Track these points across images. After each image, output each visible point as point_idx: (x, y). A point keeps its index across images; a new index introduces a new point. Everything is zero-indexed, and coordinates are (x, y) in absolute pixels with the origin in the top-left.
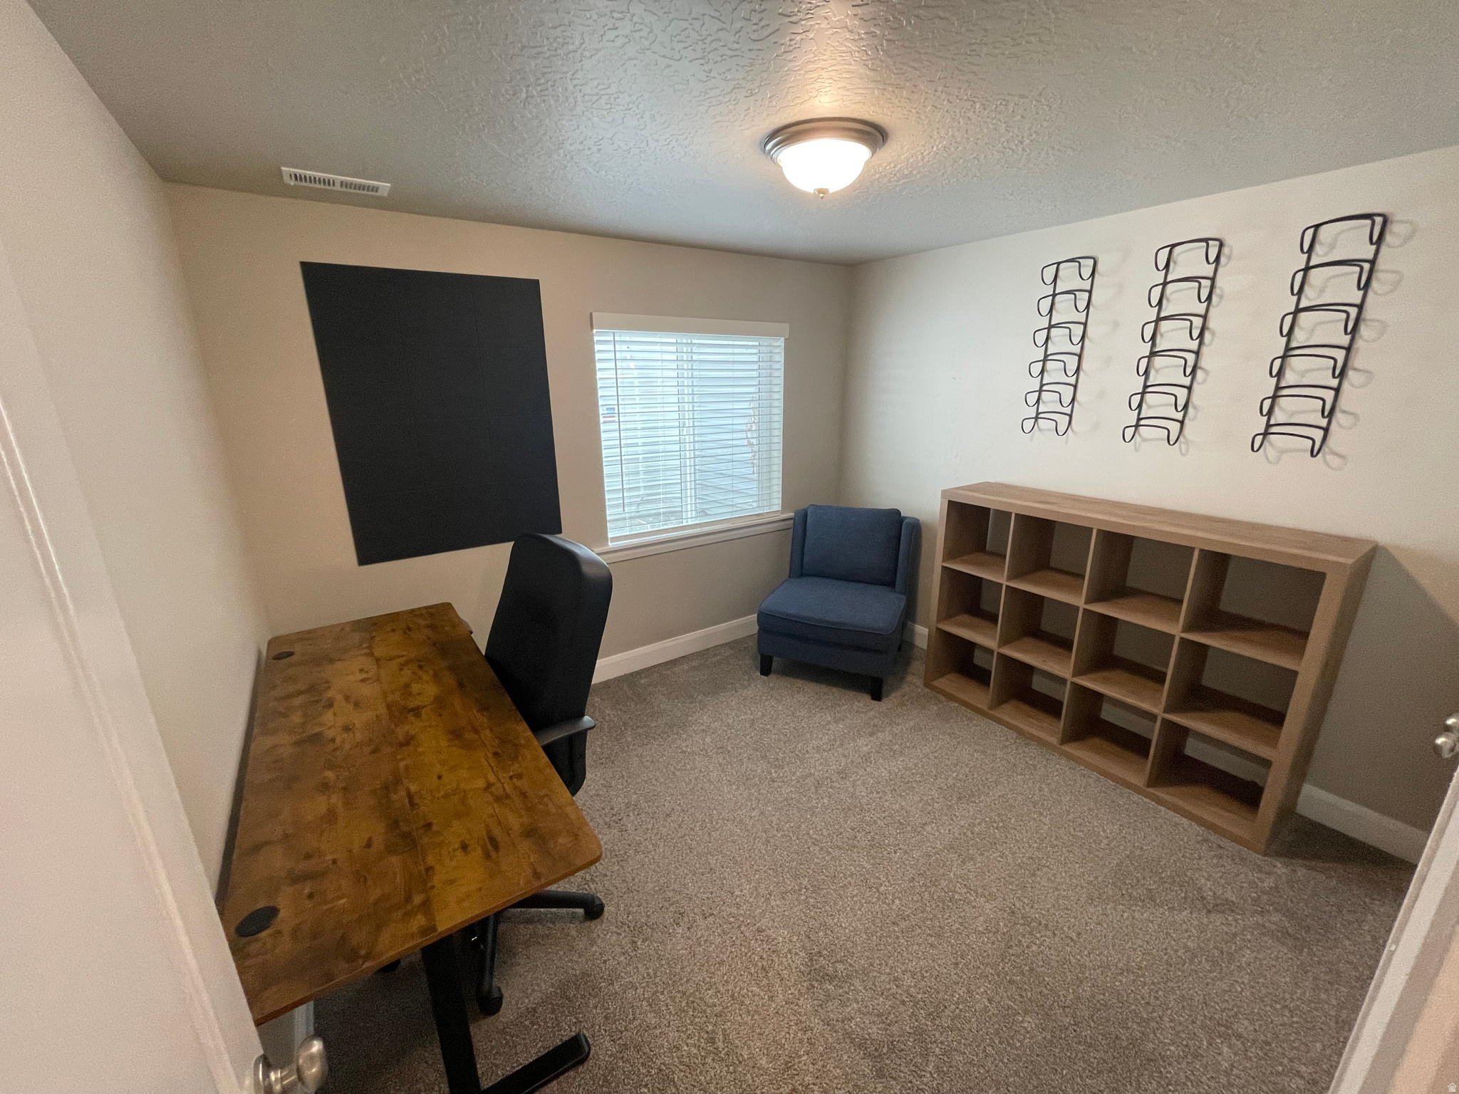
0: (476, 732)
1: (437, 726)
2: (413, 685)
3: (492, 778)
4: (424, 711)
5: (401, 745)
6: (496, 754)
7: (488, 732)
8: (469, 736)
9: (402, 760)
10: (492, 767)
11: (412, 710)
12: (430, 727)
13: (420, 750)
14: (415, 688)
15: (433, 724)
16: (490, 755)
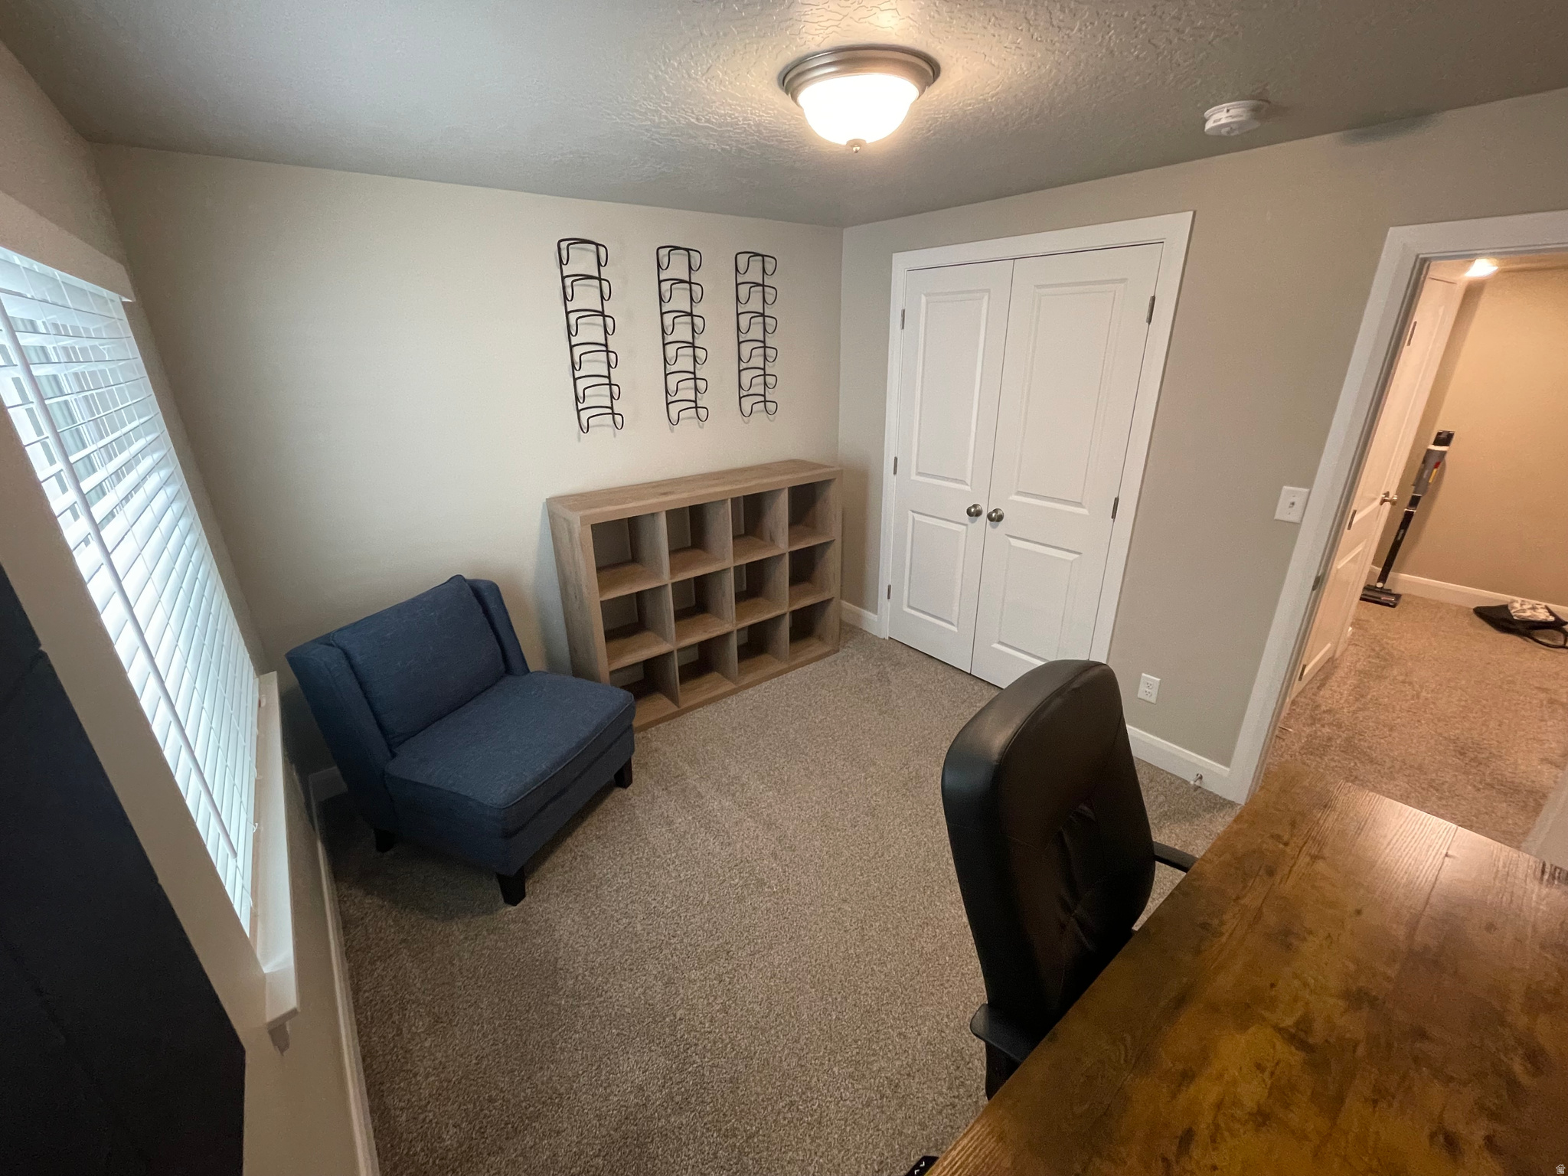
0: (1259, 915)
1: (1296, 976)
2: (1250, 1104)
3: (1304, 860)
4: (1289, 1022)
5: (1373, 1002)
6: (1271, 873)
7: (1245, 901)
8: (1271, 919)
9: (1388, 979)
10: (1292, 867)
11: (1304, 1046)
12: (1306, 985)
13: (1352, 967)
14: (1252, 1092)
15: (1296, 983)
16: (1278, 878)
